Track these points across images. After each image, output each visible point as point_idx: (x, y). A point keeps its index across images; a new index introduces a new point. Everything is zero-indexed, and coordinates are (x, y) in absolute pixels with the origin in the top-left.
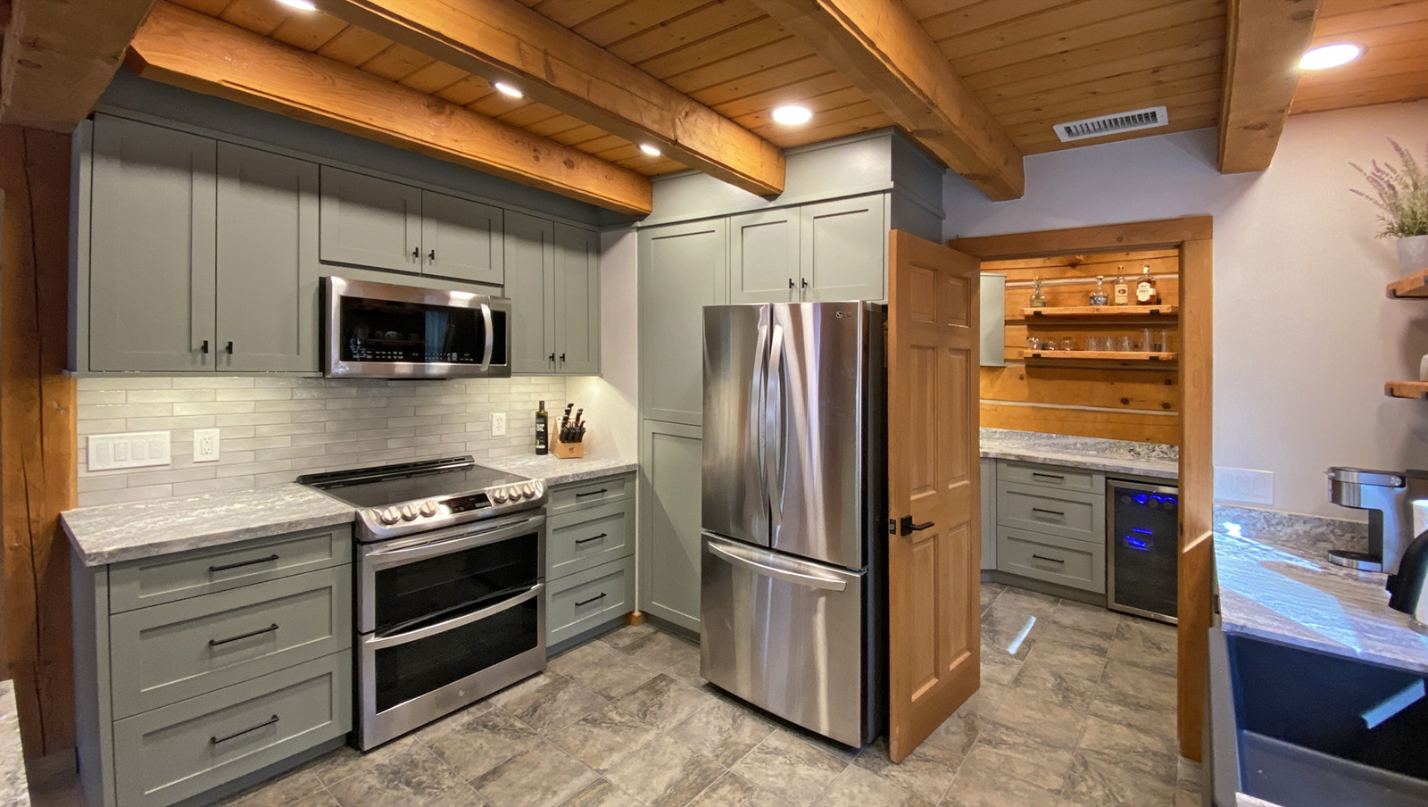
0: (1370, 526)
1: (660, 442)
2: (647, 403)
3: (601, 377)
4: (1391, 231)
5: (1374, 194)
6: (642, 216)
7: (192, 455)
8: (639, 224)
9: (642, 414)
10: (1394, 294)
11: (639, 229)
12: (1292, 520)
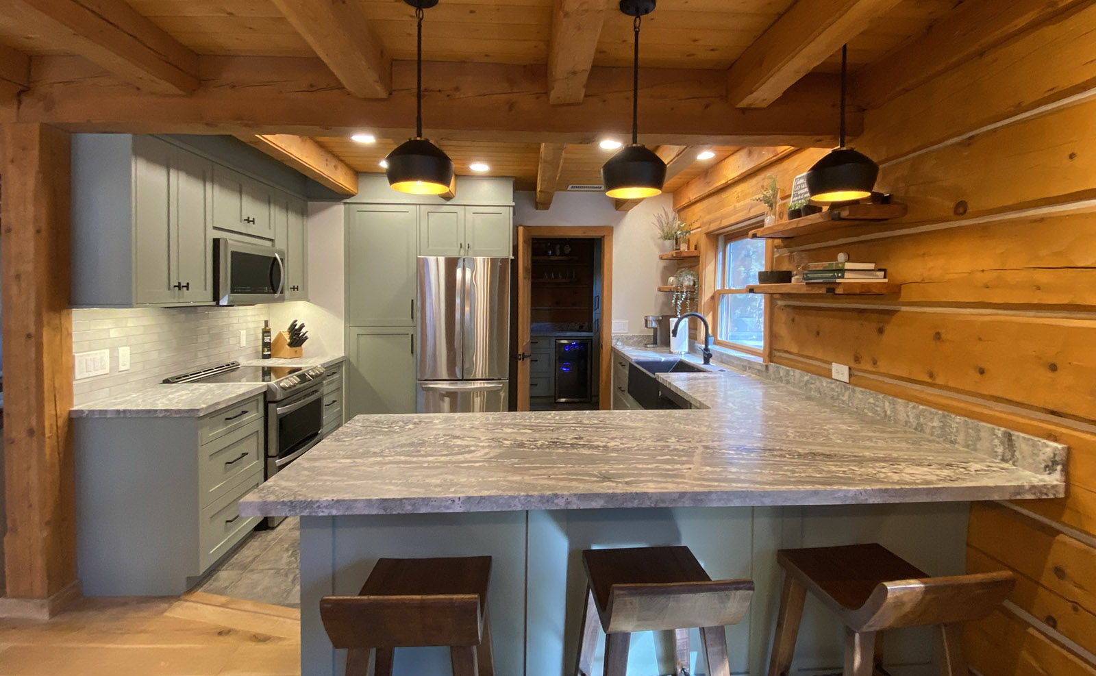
0: (654, 335)
1: (363, 340)
2: (351, 316)
3: (308, 301)
4: (661, 237)
5: (658, 225)
6: (350, 195)
7: (118, 366)
8: (348, 201)
9: (347, 324)
10: (661, 258)
11: (345, 203)
12: (633, 337)
